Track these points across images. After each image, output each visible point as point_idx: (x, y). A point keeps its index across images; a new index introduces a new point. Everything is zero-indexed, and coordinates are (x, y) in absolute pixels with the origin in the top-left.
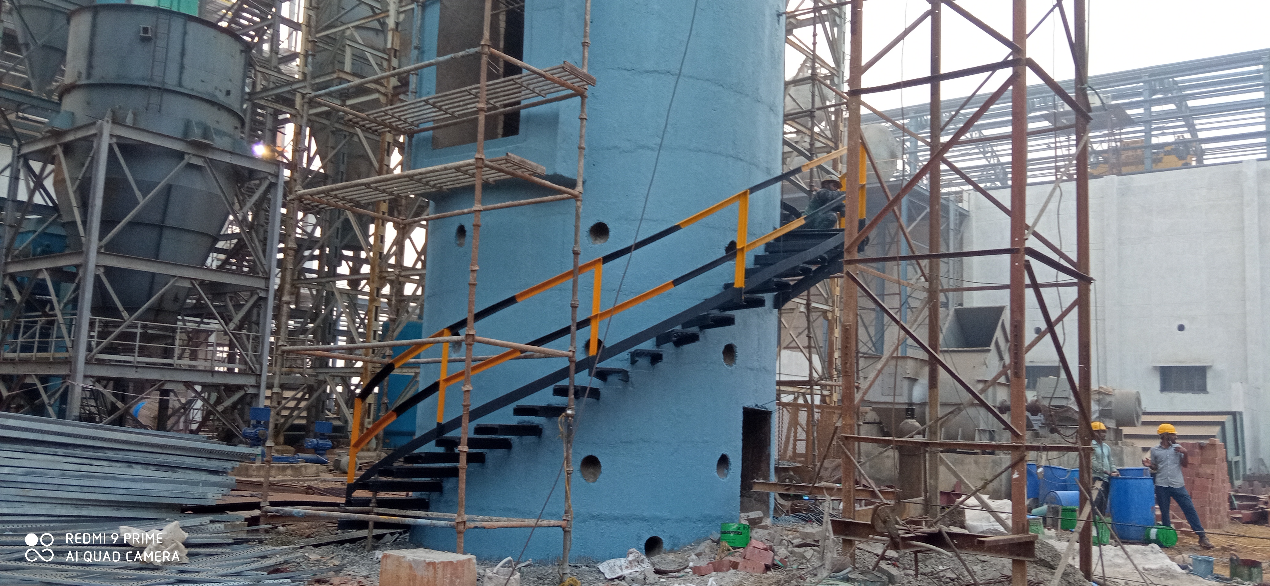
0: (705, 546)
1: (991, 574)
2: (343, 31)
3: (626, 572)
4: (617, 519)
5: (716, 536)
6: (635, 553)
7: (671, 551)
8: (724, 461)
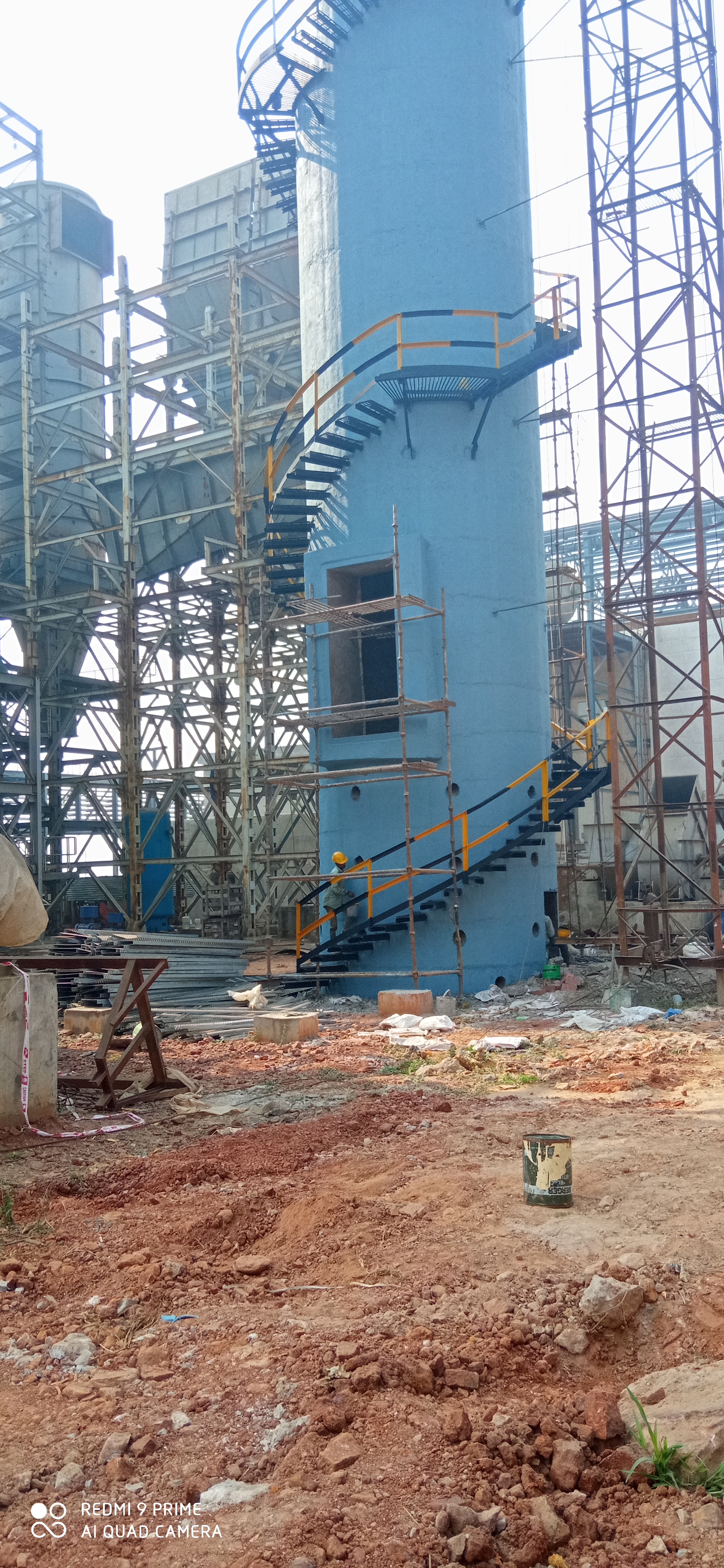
0: (532, 980)
1: (705, 980)
2: (73, 542)
3: (493, 997)
4: (477, 968)
5: (538, 974)
6: (494, 987)
7: (510, 985)
8: (536, 927)
